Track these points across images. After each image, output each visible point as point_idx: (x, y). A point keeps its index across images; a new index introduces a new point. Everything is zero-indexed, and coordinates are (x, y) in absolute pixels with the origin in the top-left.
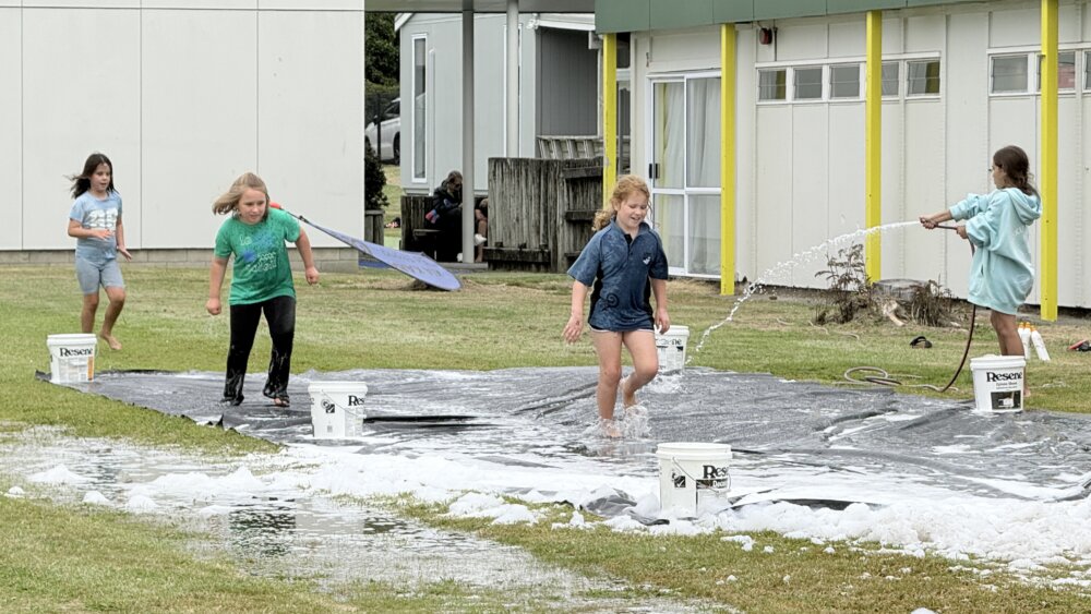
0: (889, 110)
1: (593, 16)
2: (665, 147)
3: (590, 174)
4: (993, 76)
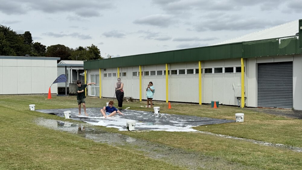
1: (83, 68)
4: (133, 74)
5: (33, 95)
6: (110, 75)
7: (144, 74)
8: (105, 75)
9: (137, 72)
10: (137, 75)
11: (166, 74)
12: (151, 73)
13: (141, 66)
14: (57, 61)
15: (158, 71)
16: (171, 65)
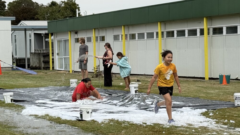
0: (97, 44)
1: (47, 31)
3: (47, 55)
4: (114, 38)
7: (129, 38)
8: (77, 40)
9: (119, 35)
10: (119, 40)
11: (158, 38)
12: (138, 37)
13: (124, 26)
15: (148, 33)
16: (165, 24)
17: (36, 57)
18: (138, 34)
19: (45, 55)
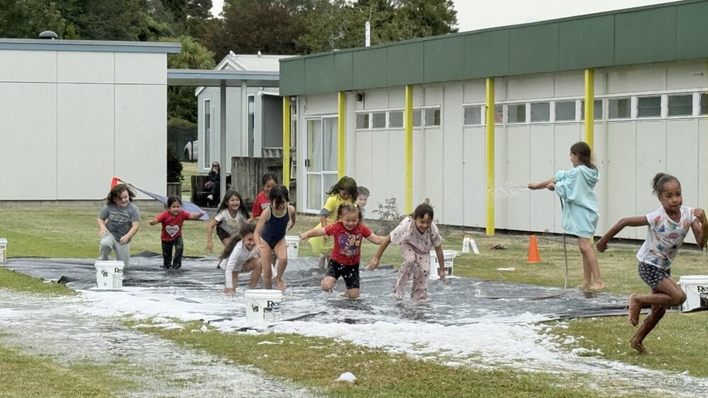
0: (416, 134)
1: (278, 89)
2: (313, 151)
3: (278, 165)
4: (465, 116)
5: (63, 204)
6: (379, 120)
7: (507, 116)
8: (363, 121)
9: (479, 108)
10: (480, 122)
12: (532, 113)
13: (492, 79)
14: (166, 55)
15: (558, 104)
16: (607, 76)
17: (248, 170)
18: (532, 104)
19: (274, 164)
